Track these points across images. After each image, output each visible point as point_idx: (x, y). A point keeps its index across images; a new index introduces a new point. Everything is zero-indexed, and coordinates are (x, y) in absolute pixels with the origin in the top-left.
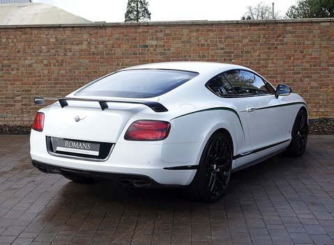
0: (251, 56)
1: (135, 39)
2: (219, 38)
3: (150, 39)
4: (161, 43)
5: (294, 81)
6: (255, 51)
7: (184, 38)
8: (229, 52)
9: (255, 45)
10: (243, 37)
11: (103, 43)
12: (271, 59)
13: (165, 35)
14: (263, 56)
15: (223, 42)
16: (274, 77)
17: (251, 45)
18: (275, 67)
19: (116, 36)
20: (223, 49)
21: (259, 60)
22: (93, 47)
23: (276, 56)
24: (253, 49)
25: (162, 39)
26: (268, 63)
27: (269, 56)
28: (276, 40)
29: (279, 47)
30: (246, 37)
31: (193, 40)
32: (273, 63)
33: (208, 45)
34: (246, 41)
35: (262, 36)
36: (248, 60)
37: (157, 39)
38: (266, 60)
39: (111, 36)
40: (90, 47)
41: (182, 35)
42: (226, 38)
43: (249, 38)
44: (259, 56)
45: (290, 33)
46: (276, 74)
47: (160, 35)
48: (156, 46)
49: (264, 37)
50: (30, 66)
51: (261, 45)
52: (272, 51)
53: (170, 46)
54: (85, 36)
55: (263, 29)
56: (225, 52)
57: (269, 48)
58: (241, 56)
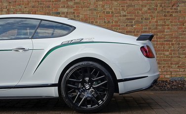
0: (150, 22)
1: (49, 7)
2: (122, 6)
3: (62, 7)
4: (71, 10)
6: (153, 17)
7: (92, 7)
8: (131, 19)
9: (153, 12)
10: (142, 6)
12: (167, 25)
13: (75, 3)
14: (160, 23)
15: (125, 10)
16: (169, 41)
17: (149, 13)
18: (171, 32)
20: (125, 16)
21: (157, 25)
23: (171, 22)
24: (151, 16)
25: (72, 7)
26: (164, 29)
27: (165, 22)
28: (171, 9)
29: (174, 15)
30: (145, 6)
31: (99, 8)
32: (168, 28)
33: (112, 12)
34: (145, 9)
35: (159, 5)
36: (147, 25)
37: (68, 7)
38: (163, 25)
39: (28, 4)
41: (90, 4)
42: (128, 6)
43: (148, 6)
44: (157, 22)
46: (172, 38)
47: (71, 4)
48: (67, 13)
49: (161, 6)
51: (158, 12)
52: (168, 18)
53: (79, 13)
54: (5, 4)
56: (128, 19)
57: (165, 16)
58: (141, 22)
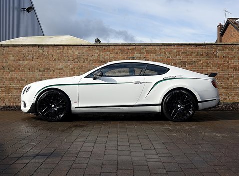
1: (127, 53)
2: (178, 53)
3: (136, 54)
4: (143, 56)
5: (223, 79)
7: (157, 53)
8: (184, 62)
9: (199, 58)
10: (192, 53)
11: (107, 55)
12: (209, 66)
13: (146, 51)
14: (205, 64)
15: (180, 55)
17: (197, 58)
19: (115, 51)
20: (180, 60)
21: (202, 67)
22: (101, 58)
23: (212, 64)
24: (198, 60)
25: (143, 53)
26: (207, 69)
27: (208, 64)
28: (212, 55)
29: (214, 59)
30: (194, 53)
31: (162, 54)
32: (210, 69)
33: (171, 57)
34: (194, 55)
36: (195, 66)
37: (140, 53)
38: (206, 66)
39: (113, 52)
40: (99, 58)
41: (156, 51)
42: (182, 53)
43: (196, 54)
44: (202, 64)
45: (221, 50)
47: (143, 51)
48: (140, 58)
49: (205, 53)
50: (62, 69)
51: (203, 58)
52: (210, 61)
53: (148, 58)
54: (97, 51)
55: (205, 48)
56: (182, 62)
57: (208, 60)
58: (192, 64)
